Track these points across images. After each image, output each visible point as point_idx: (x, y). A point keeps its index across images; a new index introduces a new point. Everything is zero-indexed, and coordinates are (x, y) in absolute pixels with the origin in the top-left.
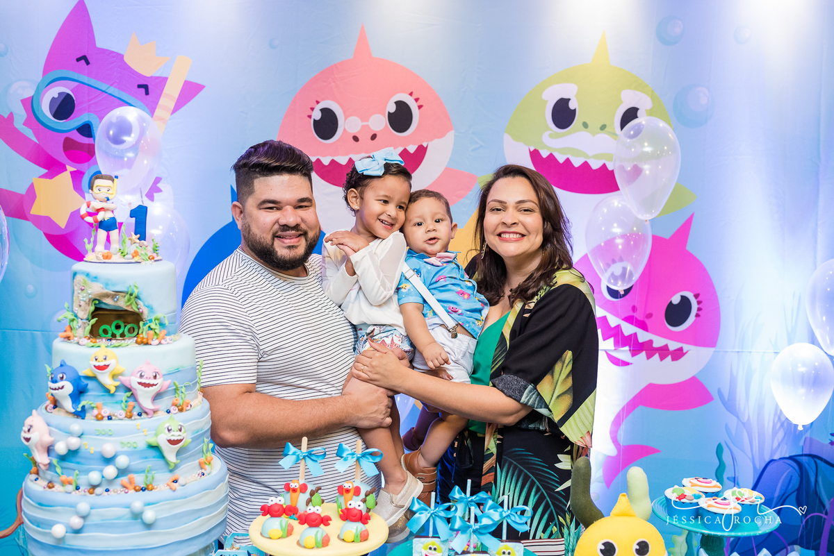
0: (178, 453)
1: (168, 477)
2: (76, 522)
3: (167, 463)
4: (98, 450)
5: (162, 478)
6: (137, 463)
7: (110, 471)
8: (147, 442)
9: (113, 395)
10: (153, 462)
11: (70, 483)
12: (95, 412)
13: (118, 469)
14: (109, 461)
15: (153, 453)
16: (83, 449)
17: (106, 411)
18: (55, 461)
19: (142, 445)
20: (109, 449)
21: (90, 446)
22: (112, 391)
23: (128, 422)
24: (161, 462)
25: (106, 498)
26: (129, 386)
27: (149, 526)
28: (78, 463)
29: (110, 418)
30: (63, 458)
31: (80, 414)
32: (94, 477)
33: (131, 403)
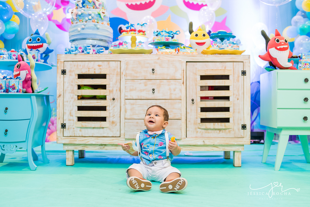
0: (104, 16)
1: (101, 22)
2: (83, 26)
3: (102, 19)
4: (88, 13)
5: (100, 22)
6: (95, 17)
7: (90, 17)
8: (98, 13)
9: (90, 3)
10: (98, 18)
11: (81, 21)
12: (87, 7)
13: (92, 17)
14: (90, 15)
15: (99, 15)
16: (84, 13)
17: (89, 7)
18: (78, 17)
19: (97, 13)
20: (90, 12)
21: (86, 13)
22: (90, 2)
23: (93, 9)
24: (100, 18)
25: (89, 23)
26: (94, 1)
27: (98, 29)
28: (83, 17)
29: (90, 8)
30: (80, 15)
31: (84, 7)
32: (87, 18)
33: (94, 5)
